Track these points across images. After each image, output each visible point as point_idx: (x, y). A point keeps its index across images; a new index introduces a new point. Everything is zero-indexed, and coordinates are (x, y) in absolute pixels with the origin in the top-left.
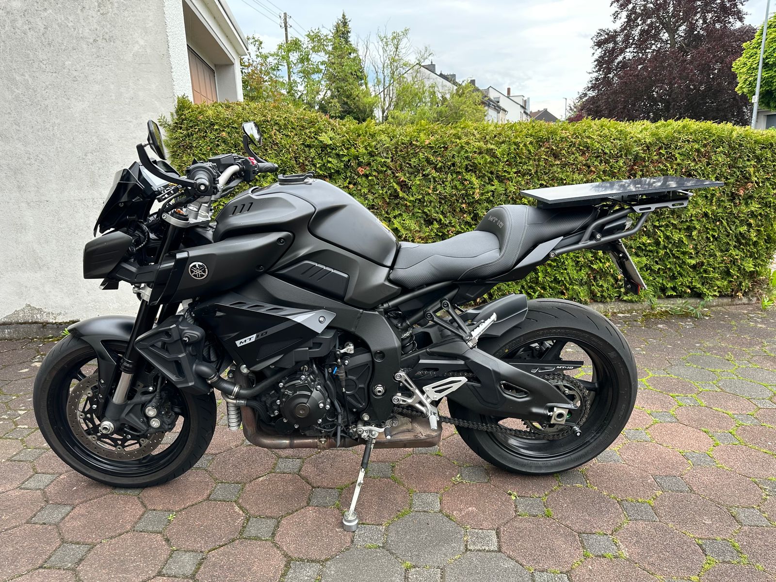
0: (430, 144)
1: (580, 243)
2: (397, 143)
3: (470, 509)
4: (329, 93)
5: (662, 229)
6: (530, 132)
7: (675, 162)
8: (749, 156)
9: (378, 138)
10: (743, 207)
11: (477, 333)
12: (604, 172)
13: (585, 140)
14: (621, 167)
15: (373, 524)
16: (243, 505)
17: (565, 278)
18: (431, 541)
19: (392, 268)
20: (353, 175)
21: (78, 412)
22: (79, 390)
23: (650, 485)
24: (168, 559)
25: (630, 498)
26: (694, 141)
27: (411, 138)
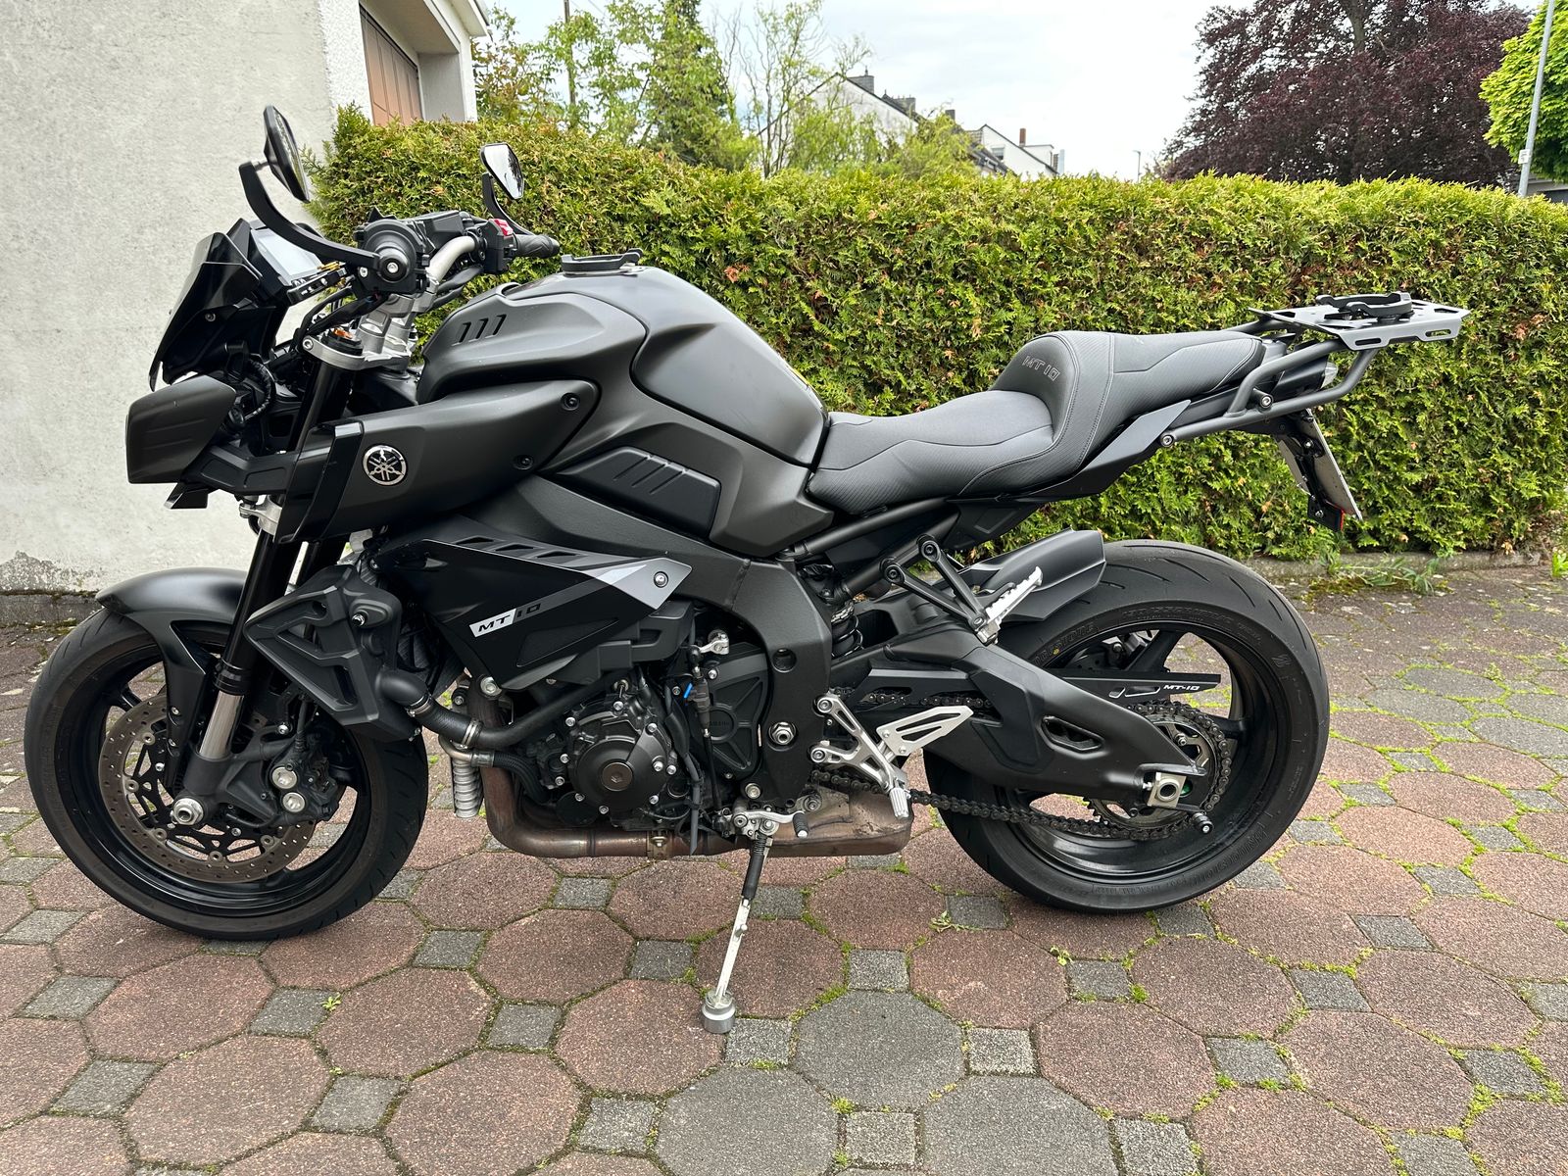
0: (879, 218)
1: (1226, 414)
2: (809, 215)
3: (972, 984)
4: (655, 131)
5: (1356, 408)
6: (1088, 198)
7: (1388, 268)
8: (1539, 258)
9: (770, 205)
10: (1523, 365)
11: (998, 611)
12: (1241, 286)
13: (1203, 218)
14: (1275, 277)
15: (766, 1017)
16: (487, 976)
17: (1153, 509)
18: (892, 1055)
19: (813, 467)
20: (715, 283)
21: (124, 778)
22: (126, 729)
23: (1347, 935)
24: (325, 1095)
25: (1306, 962)
26: (1428, 224)
27: (838, 205)
